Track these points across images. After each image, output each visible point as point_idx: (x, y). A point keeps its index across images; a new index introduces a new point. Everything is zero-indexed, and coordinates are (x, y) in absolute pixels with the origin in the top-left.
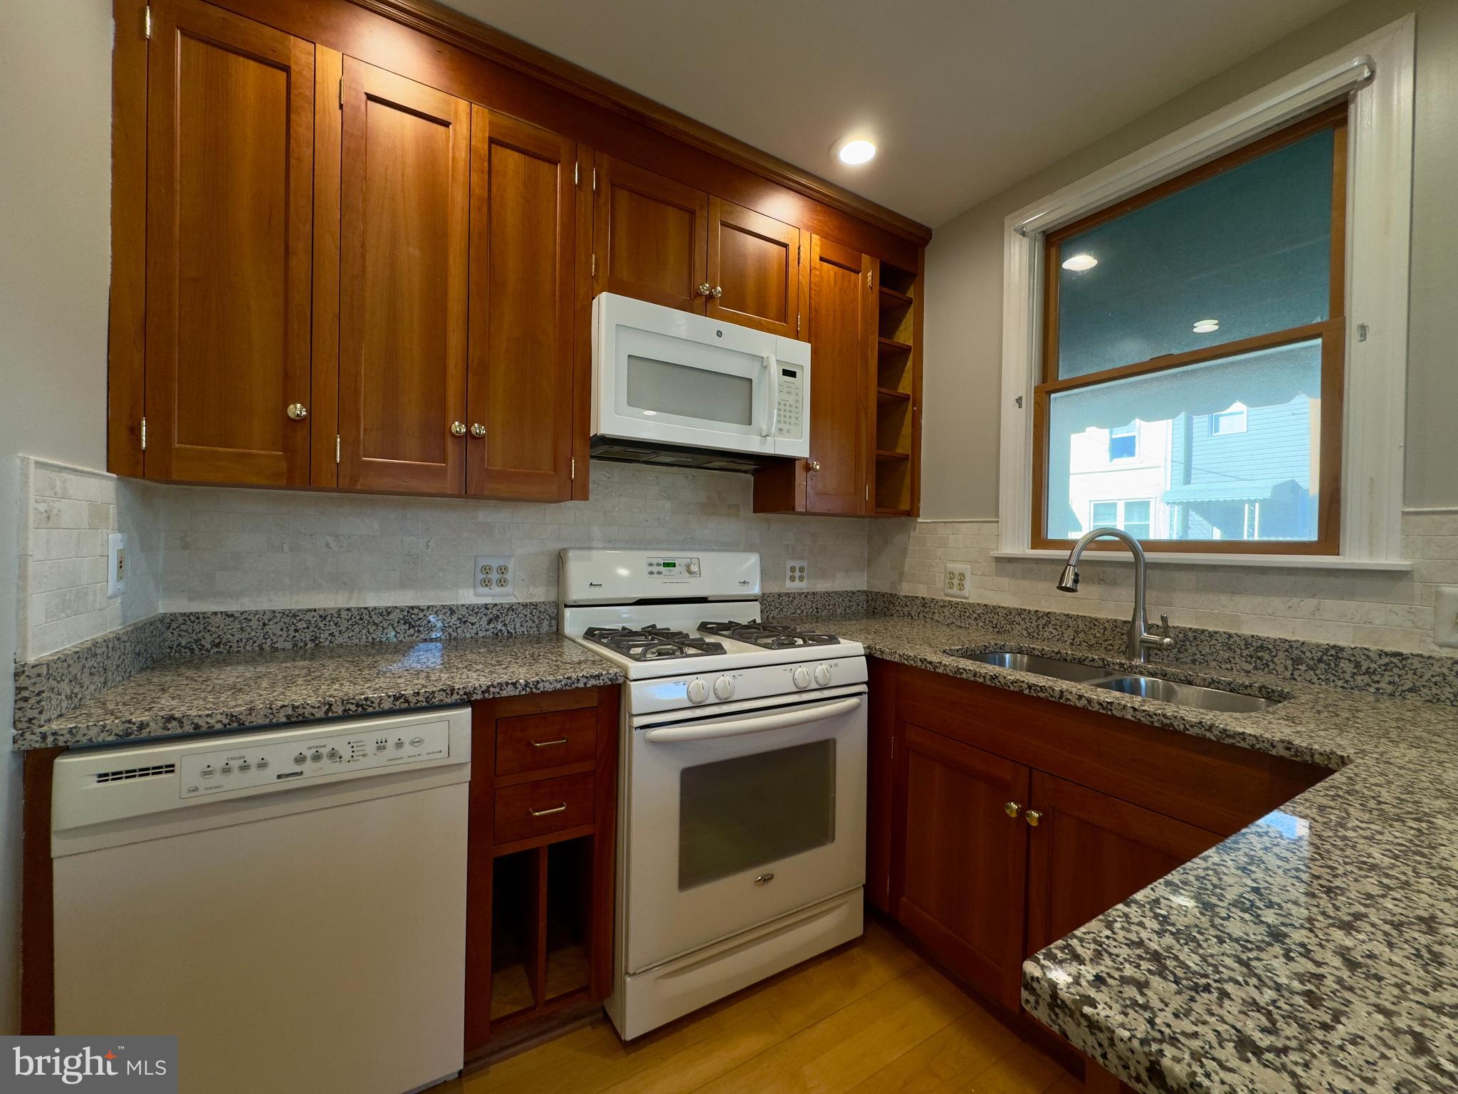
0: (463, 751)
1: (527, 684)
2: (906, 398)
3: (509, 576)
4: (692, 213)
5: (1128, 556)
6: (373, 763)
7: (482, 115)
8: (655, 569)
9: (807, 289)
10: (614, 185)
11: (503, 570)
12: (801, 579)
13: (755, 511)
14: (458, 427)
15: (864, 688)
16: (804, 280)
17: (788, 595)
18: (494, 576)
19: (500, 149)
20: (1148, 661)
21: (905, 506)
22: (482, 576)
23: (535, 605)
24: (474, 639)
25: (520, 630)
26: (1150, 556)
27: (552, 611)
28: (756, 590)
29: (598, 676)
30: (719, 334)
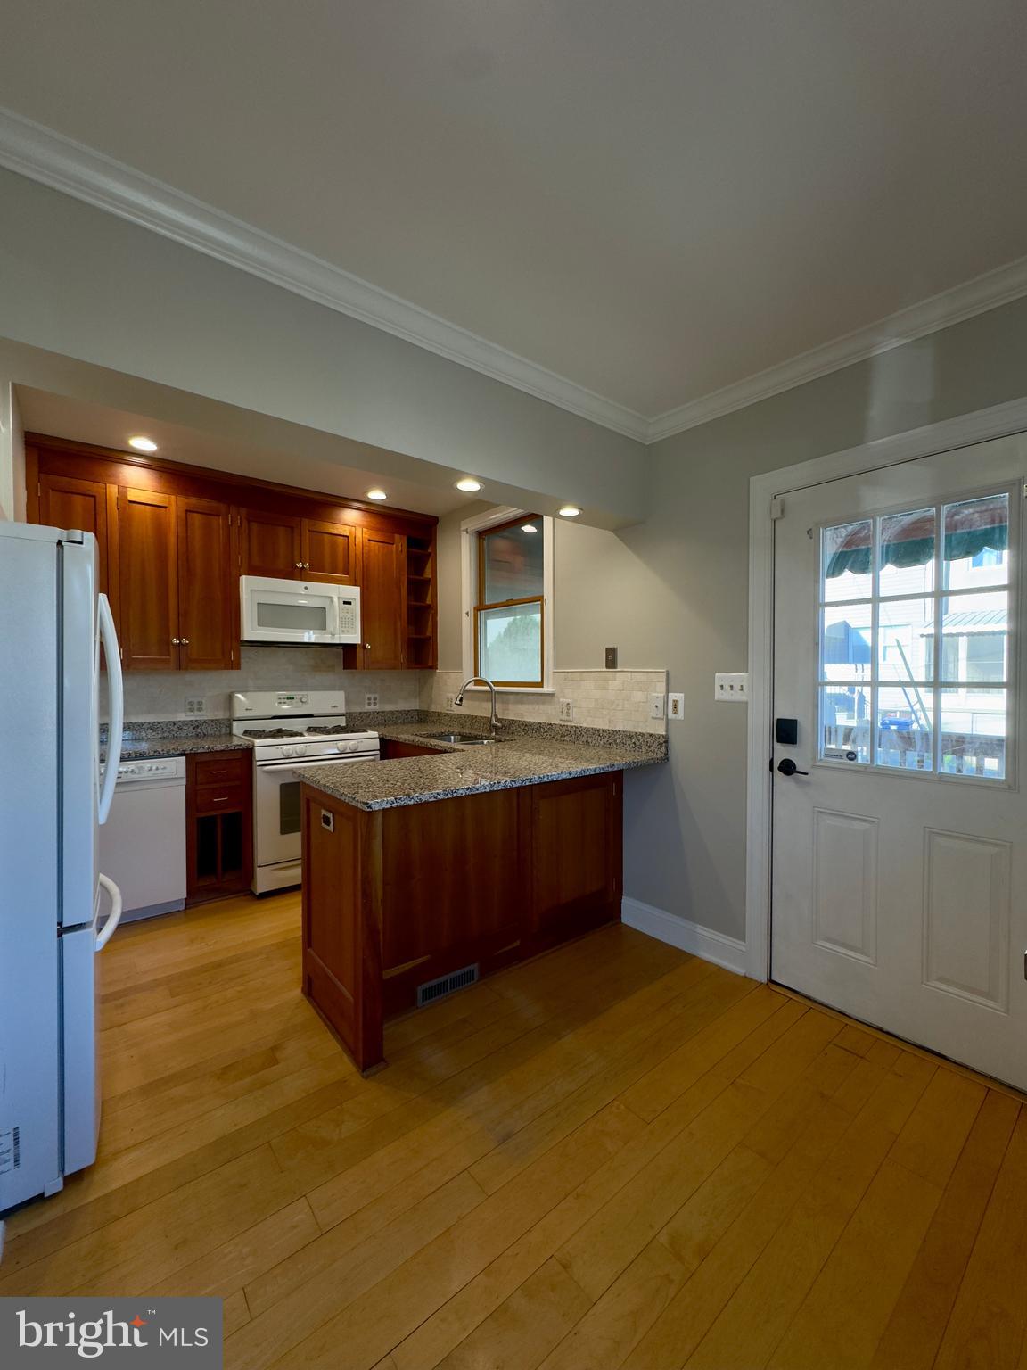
0: (182, 772)
1: (209, 748)
2: (429, 606)
3: (203, 706)
4: (292, 528)
5: (488, 688)
6: (146, 775)
7: (183, 501)
8: (282, 701)
9: (361, 558)
10: (249, 522)
11: (200, 703)
12: (375, 704)
13: (344, 669)
14: (176, 641)
15: (378, 752)
16: (359, 551)
17: (366, 713)
18: (196, 706)
19: (191, 514)
20: (497, 734)
21: (430, 664)
22: (189, 707)
23: (218, 720)
24: (186, 737)
25: (210, 732)
26: (496, 688)
27: (227, 723)
28: (343, 710)
29: (240, 745)
30: (306, 588)
